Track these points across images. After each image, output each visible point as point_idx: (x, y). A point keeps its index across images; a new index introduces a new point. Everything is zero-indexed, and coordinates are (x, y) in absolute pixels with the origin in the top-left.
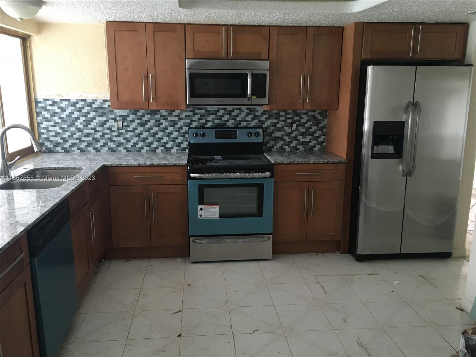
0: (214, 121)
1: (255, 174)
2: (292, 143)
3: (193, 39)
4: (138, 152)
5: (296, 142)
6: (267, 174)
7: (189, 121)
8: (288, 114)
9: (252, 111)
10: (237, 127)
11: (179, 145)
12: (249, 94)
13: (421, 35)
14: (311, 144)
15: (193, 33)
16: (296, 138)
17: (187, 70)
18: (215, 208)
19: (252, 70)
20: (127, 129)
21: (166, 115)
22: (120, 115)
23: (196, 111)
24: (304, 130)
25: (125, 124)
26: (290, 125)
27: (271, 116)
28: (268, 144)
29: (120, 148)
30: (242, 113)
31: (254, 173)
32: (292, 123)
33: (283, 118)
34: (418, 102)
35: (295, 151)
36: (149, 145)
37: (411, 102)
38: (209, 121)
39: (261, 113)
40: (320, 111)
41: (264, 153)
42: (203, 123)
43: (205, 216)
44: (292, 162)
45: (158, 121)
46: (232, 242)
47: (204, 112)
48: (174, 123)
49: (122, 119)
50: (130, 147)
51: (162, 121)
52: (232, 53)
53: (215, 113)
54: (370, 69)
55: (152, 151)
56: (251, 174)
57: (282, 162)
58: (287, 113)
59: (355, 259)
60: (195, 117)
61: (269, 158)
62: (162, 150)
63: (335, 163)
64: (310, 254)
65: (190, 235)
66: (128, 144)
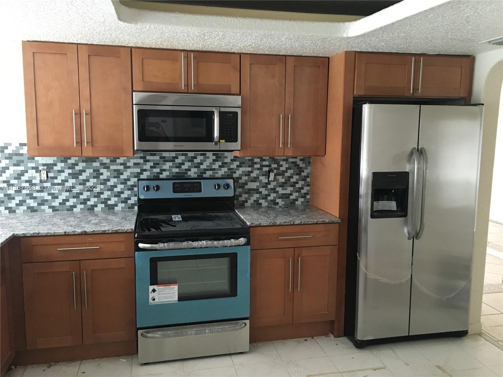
0: (172, 170)
1: (226, 241)
2: (269, 195)
3: (142, 67)
4: (69, 212)
5: (275, 195)
6: (242, 240)
7: (138, 170)
8: (264, 160)
9: (220, 157)
10: (200, 177)
11: (125, 201)
12: (217, 137)
13: (423, 68)
14: (292, 197)
15: (142, 59)
16: (274, 190)
17: (134, 105)
18: (173, 288)
19: (220, 107)
20: (54, 181)
21: (107, 162)
22: (43, 163)
23: (148, 158)
24: (283, 180)
25: (51, 175)
26: (267, 174)
27: (243, 163)
28: (240, 198)
29: (43, 207)
30: (207, 160)
31: (224, 240)
32: (269, 172)
33: (258, 166)
34: (424, 148)
35: (273, 206)
36: (84, 202)
37: (415, 148)
38: (165, 170)
39: (231, 160)
40: (302, 158)
41: (236, 210)
42: (157, 173)
43: (159, 299)
44: (273, 223)
45: (96, 171)
46: (196, 334)
47: (159, 159)
48: (118, 173)
49: (47, 168)
50: (58, 205)
51: (102, 171)
52: (194, 86)
53: (173, 160)
54: (366, 108)
55: (88, 210)
56: (221, 242)
57: (260, 224)
58: (262, 160)
59: (355, 345)
60: (146, 165)
61: (242, 217)
62: (102, 208)
63: (326, 223)
64: (297, 339)
65: (138, 327)
66: (54, 201)
